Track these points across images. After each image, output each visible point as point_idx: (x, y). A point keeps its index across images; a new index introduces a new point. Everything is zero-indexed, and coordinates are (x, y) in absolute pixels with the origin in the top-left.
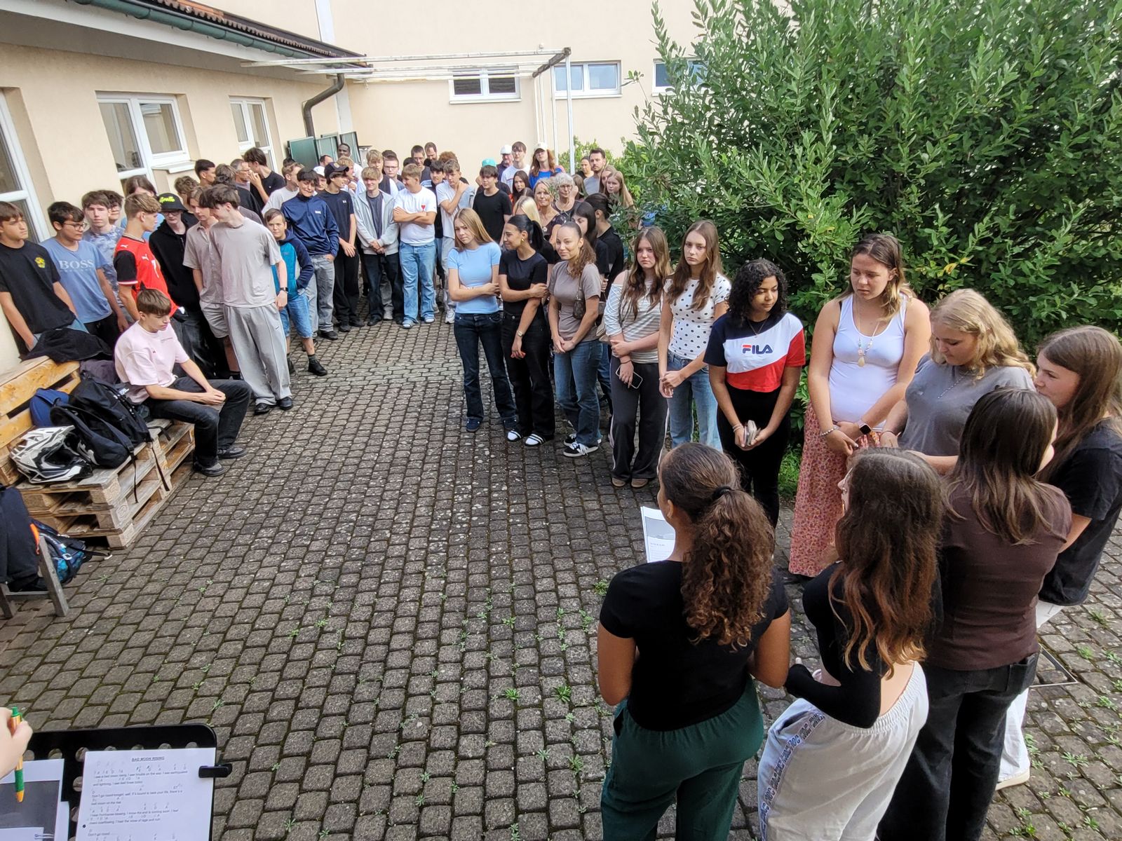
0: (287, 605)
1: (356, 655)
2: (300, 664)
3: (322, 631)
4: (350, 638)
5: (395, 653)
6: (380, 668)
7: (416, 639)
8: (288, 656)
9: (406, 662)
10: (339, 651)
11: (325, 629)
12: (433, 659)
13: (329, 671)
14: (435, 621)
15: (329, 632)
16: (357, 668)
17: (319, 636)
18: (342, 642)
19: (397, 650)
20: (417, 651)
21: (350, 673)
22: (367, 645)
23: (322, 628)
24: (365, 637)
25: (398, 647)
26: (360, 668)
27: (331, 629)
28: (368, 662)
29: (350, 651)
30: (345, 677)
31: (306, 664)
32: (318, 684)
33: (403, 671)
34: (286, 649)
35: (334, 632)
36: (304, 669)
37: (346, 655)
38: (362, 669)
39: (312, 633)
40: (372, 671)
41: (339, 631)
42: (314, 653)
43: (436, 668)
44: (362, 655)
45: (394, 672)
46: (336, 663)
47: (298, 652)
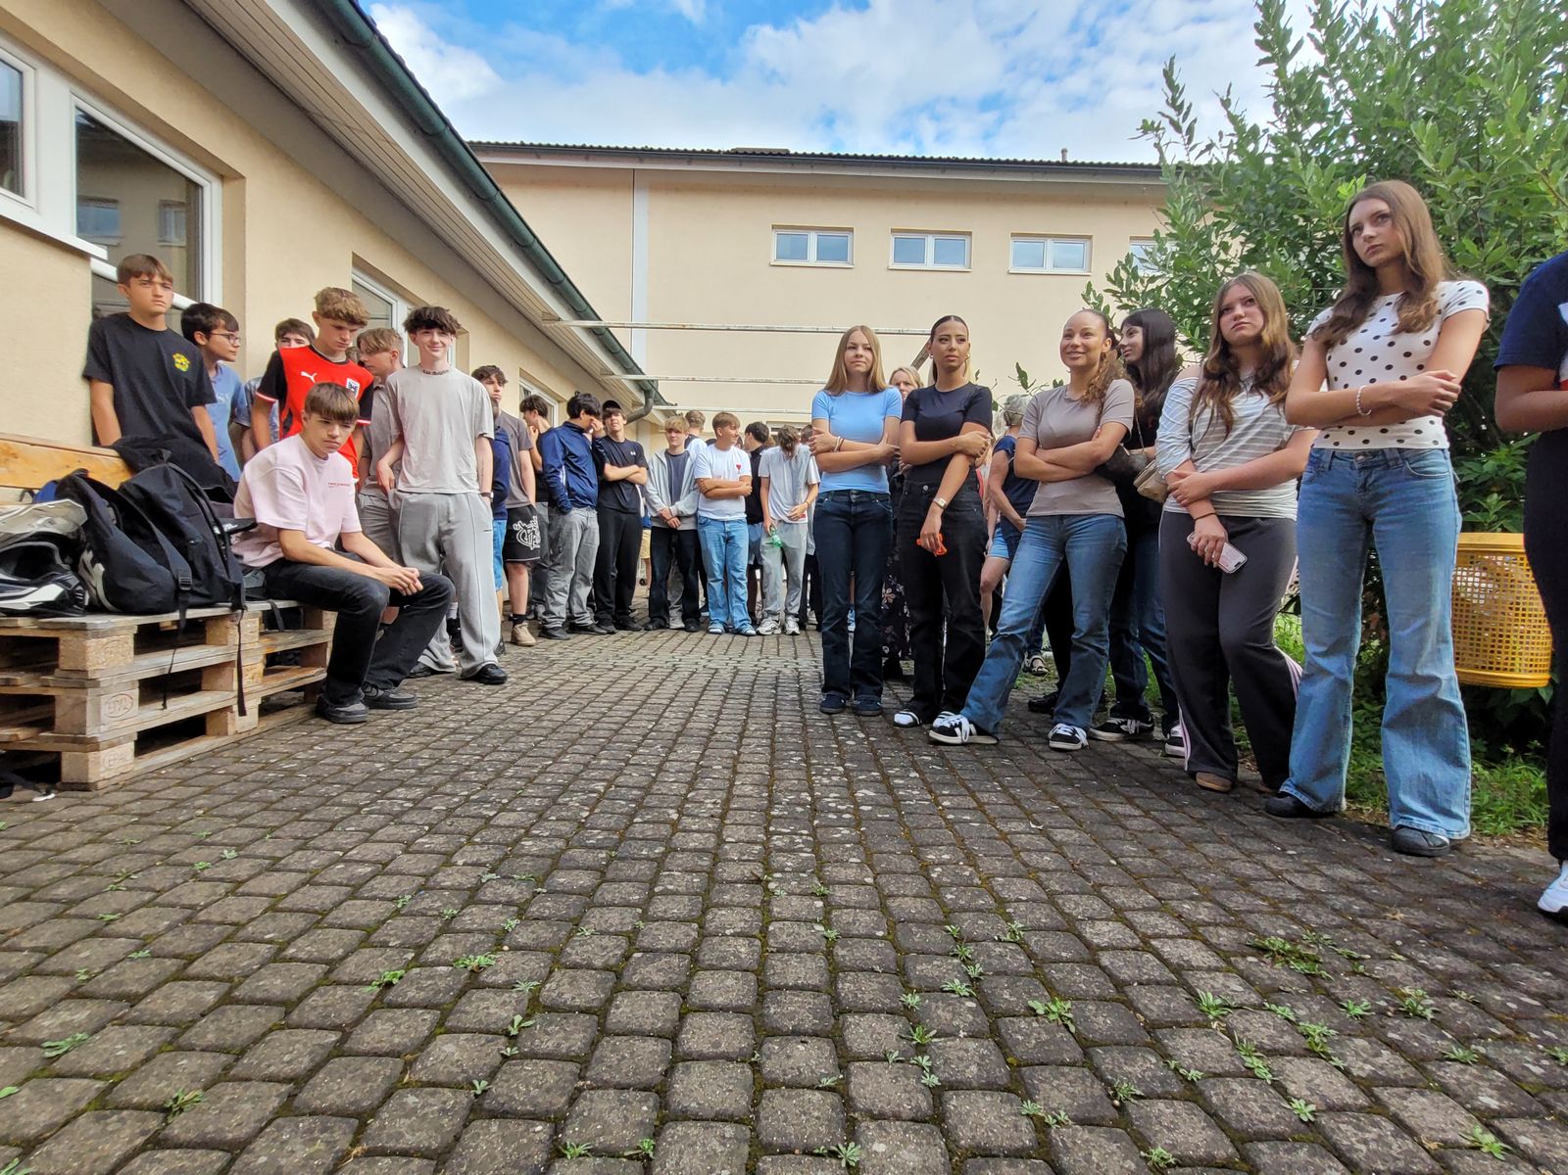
0: (397, 913)
1: (567, 1058)
2: (370, 1066)
3: (474, 980)
4: (552, 1009)
5: (697, 1068)
6: (645, 1108)
7: (764, 1031)
8: (346, 1037)
9: (736, 1100)
10: (512, 1039)
11: (484, 977)
12: (832, 1098)
13: (464, 1098)
14: (816, 989)
15: (493, 986)
16: (561, 1101)
17: (462, 993)
18: (527, 1017)
19: (701, 1057)
20: (771, 1067)
21: (534, 1117)
22: (603, 1030)
23: (475, 973)
24: (599, 1013)
25: (707, 1049)
26: (572, 1101)
27: (501, 978)
28: (604, 1085)
29: (549, 1045)
30: (514, 1126)
31: (390, 1067)
32: (409, 1140)
33: (729, 1130)
34: (347, 1016)
35: (510, 986)
36: (379, 1084)
37: (534, 1056)
38: (582, 1105)
39: (442, 984)
40: (614, 1118)
41: (524, 986)
42: (429, 1039)
43: (852, 1133)
44: (583, 1061)
45: (694, 1130)
46: (491, 1076)
47: (381, 1031)
